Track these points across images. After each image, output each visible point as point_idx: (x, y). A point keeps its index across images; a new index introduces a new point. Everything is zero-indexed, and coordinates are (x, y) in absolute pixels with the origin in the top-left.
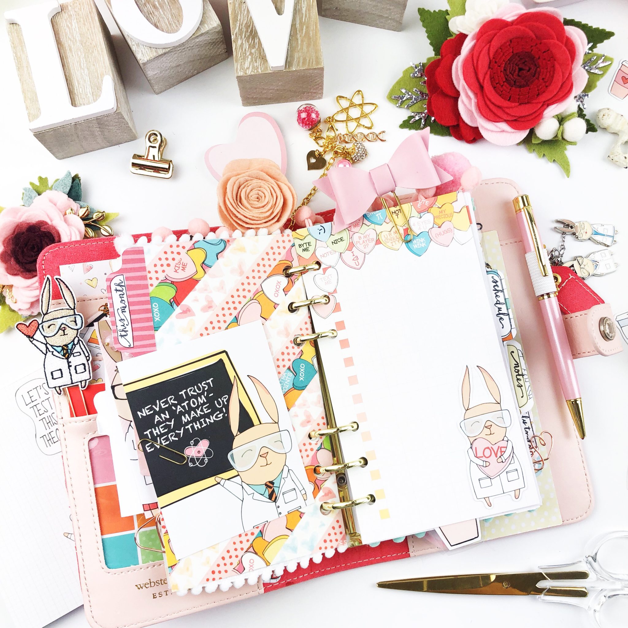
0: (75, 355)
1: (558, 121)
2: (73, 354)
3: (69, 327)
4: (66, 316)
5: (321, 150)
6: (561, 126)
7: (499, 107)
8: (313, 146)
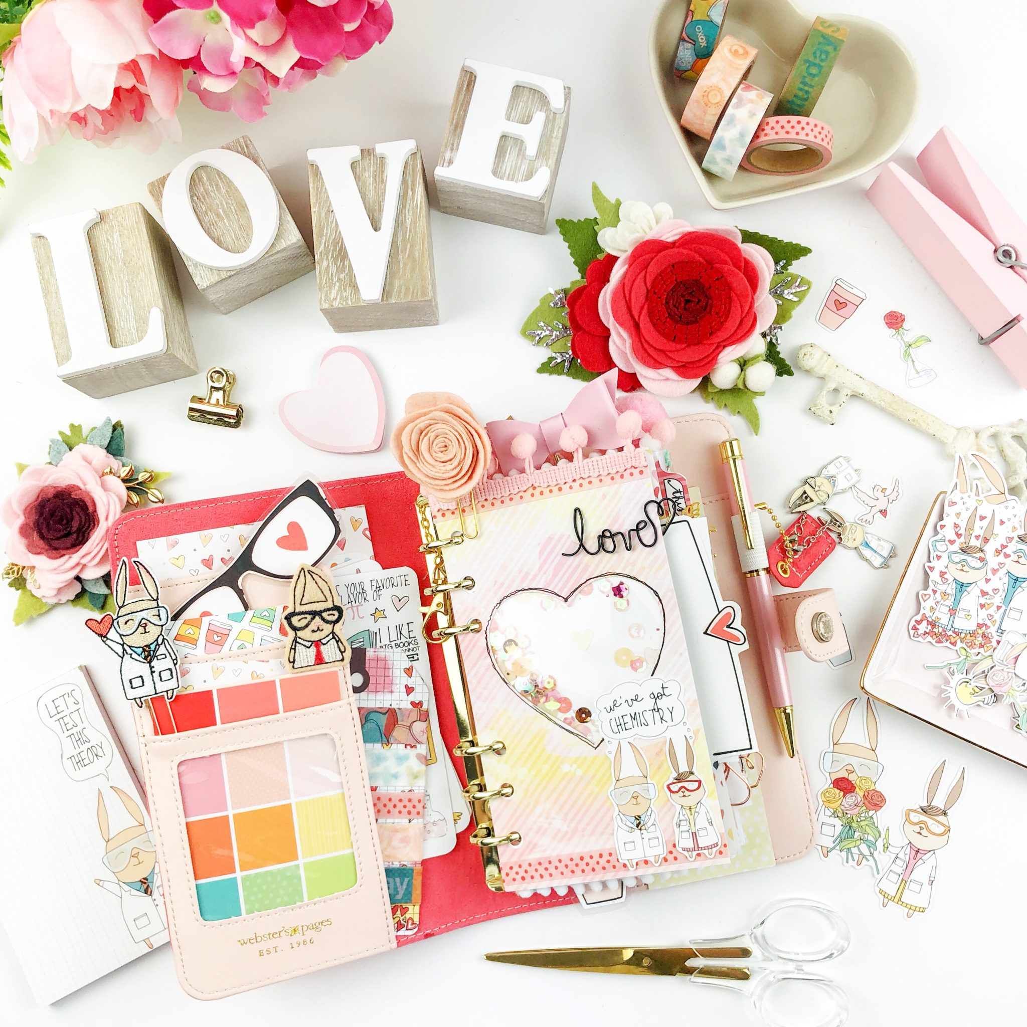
0: (159, 657)
1: (739, 365)
2: (157, 656)
3: (150, 622)
4: (147, 609)
6: (744, 372)
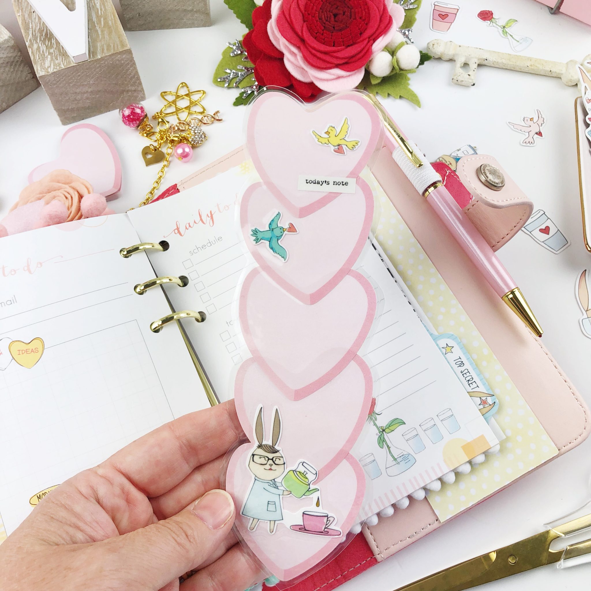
1: (390, 53)
5: (156, 144)
6: (394, 57)
7: (326, 53)
8: (146, 142)
